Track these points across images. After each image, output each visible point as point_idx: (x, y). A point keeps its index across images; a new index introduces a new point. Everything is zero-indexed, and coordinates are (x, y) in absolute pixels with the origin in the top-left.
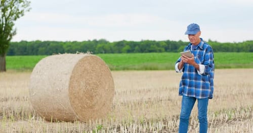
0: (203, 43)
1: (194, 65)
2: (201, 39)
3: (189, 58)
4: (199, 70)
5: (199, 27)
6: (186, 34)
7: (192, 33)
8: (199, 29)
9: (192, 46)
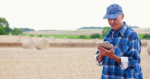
0: (125, 28)
1: (114, 58)
2: (124, 23)
3: (107, 50)
4: (121, 64)
5: (121, 8)
6: (105, 18)
7: (112, 16)
8: (121, 11)
9: (113, 33)
